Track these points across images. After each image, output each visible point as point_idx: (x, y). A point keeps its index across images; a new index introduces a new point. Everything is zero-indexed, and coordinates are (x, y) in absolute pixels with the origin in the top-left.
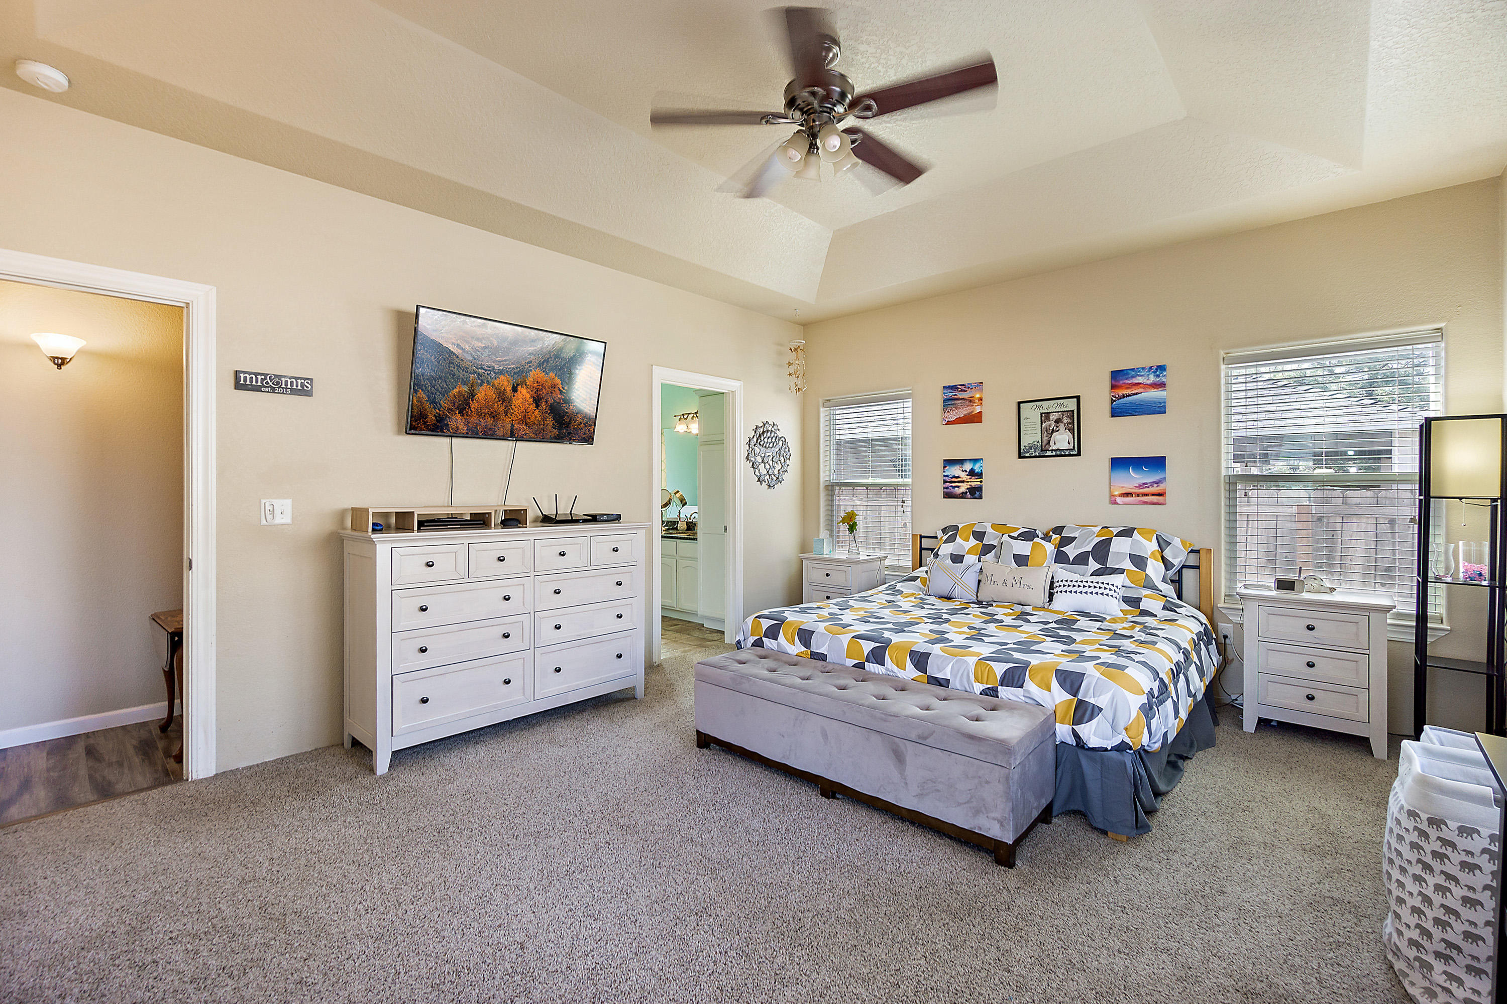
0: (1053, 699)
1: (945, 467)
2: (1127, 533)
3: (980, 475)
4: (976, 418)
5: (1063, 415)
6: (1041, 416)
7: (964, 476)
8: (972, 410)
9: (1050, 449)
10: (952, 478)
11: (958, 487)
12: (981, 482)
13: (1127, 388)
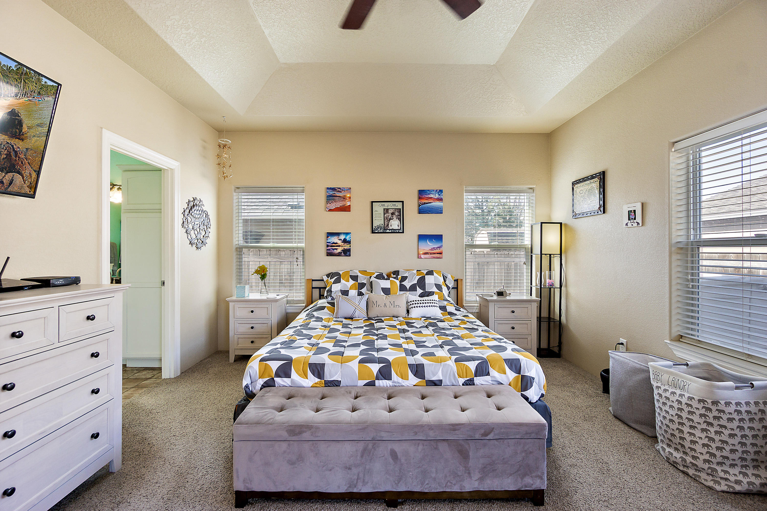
0: (508, 378)
1: (328, 237)
2: (430, 273)
3: (349, 242)
4: (346, 209)
5: (395, 211)
6: (384, 210)
7: (340, 242)
8: (345, 204)
9: (389, 229)
10: (332, 244)
11: (336, 249)
12: (350, 246)
13: (426, 199)
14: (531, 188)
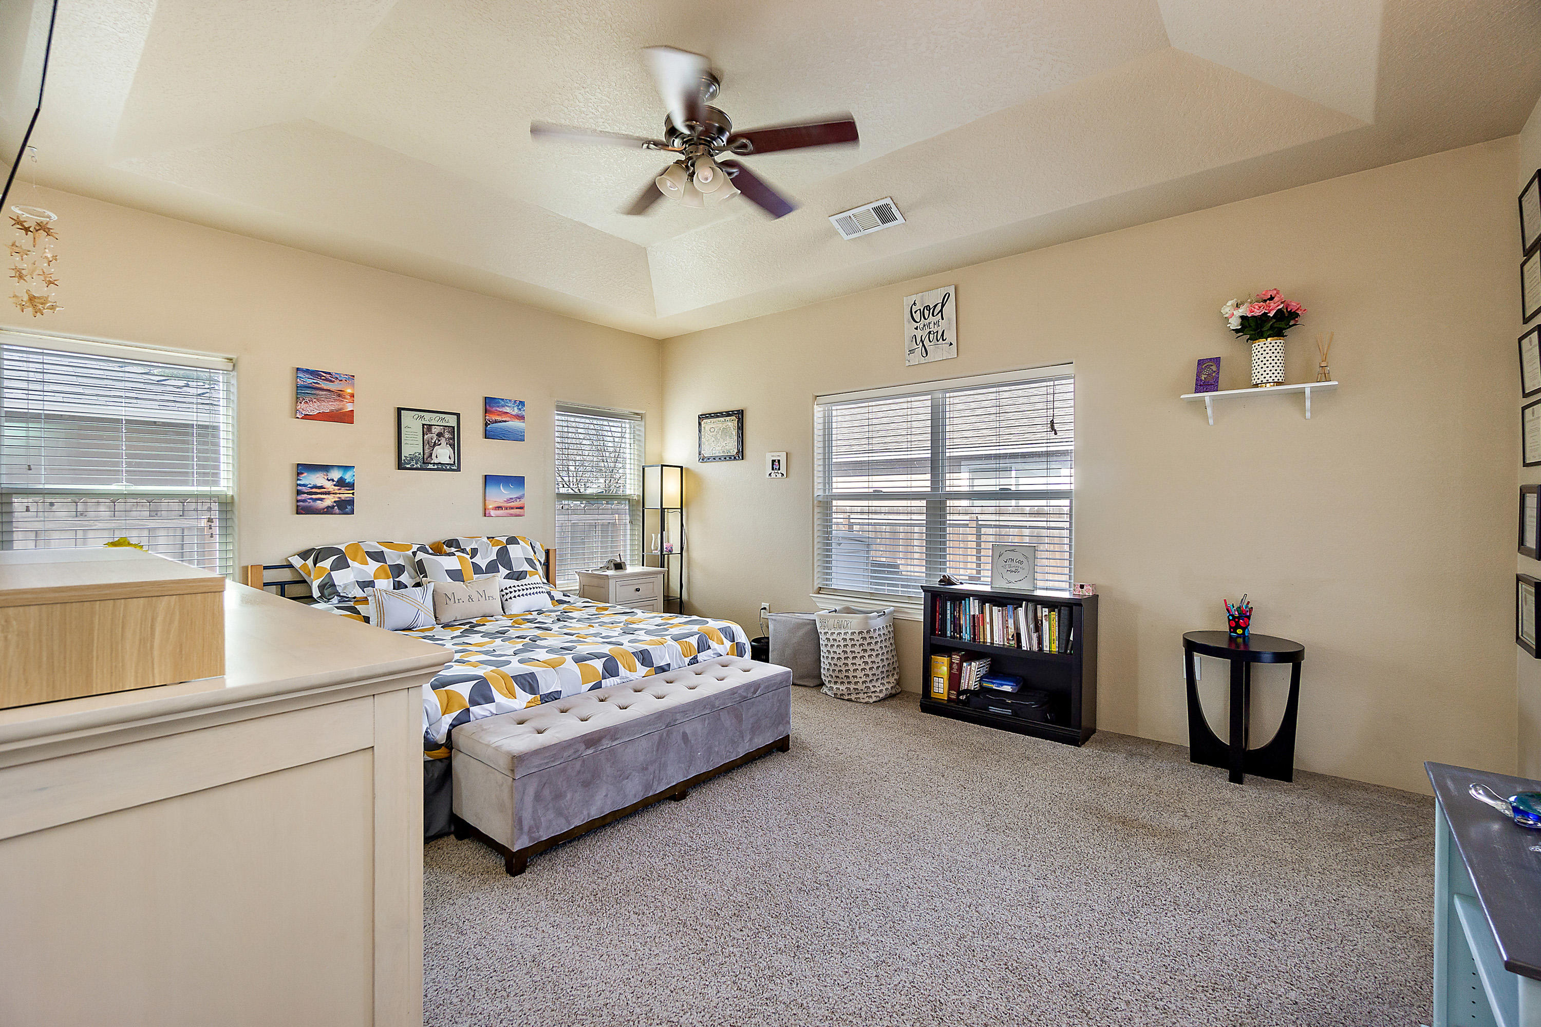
1: (298, 474)
2: (512, 540)
3: (351, 486)
5: (444, 429)
6: (423, 427)
7: (329, 486)
9: (432, 462)
10: (312, 488)
13: (498, 415)
14: (637, 414)
